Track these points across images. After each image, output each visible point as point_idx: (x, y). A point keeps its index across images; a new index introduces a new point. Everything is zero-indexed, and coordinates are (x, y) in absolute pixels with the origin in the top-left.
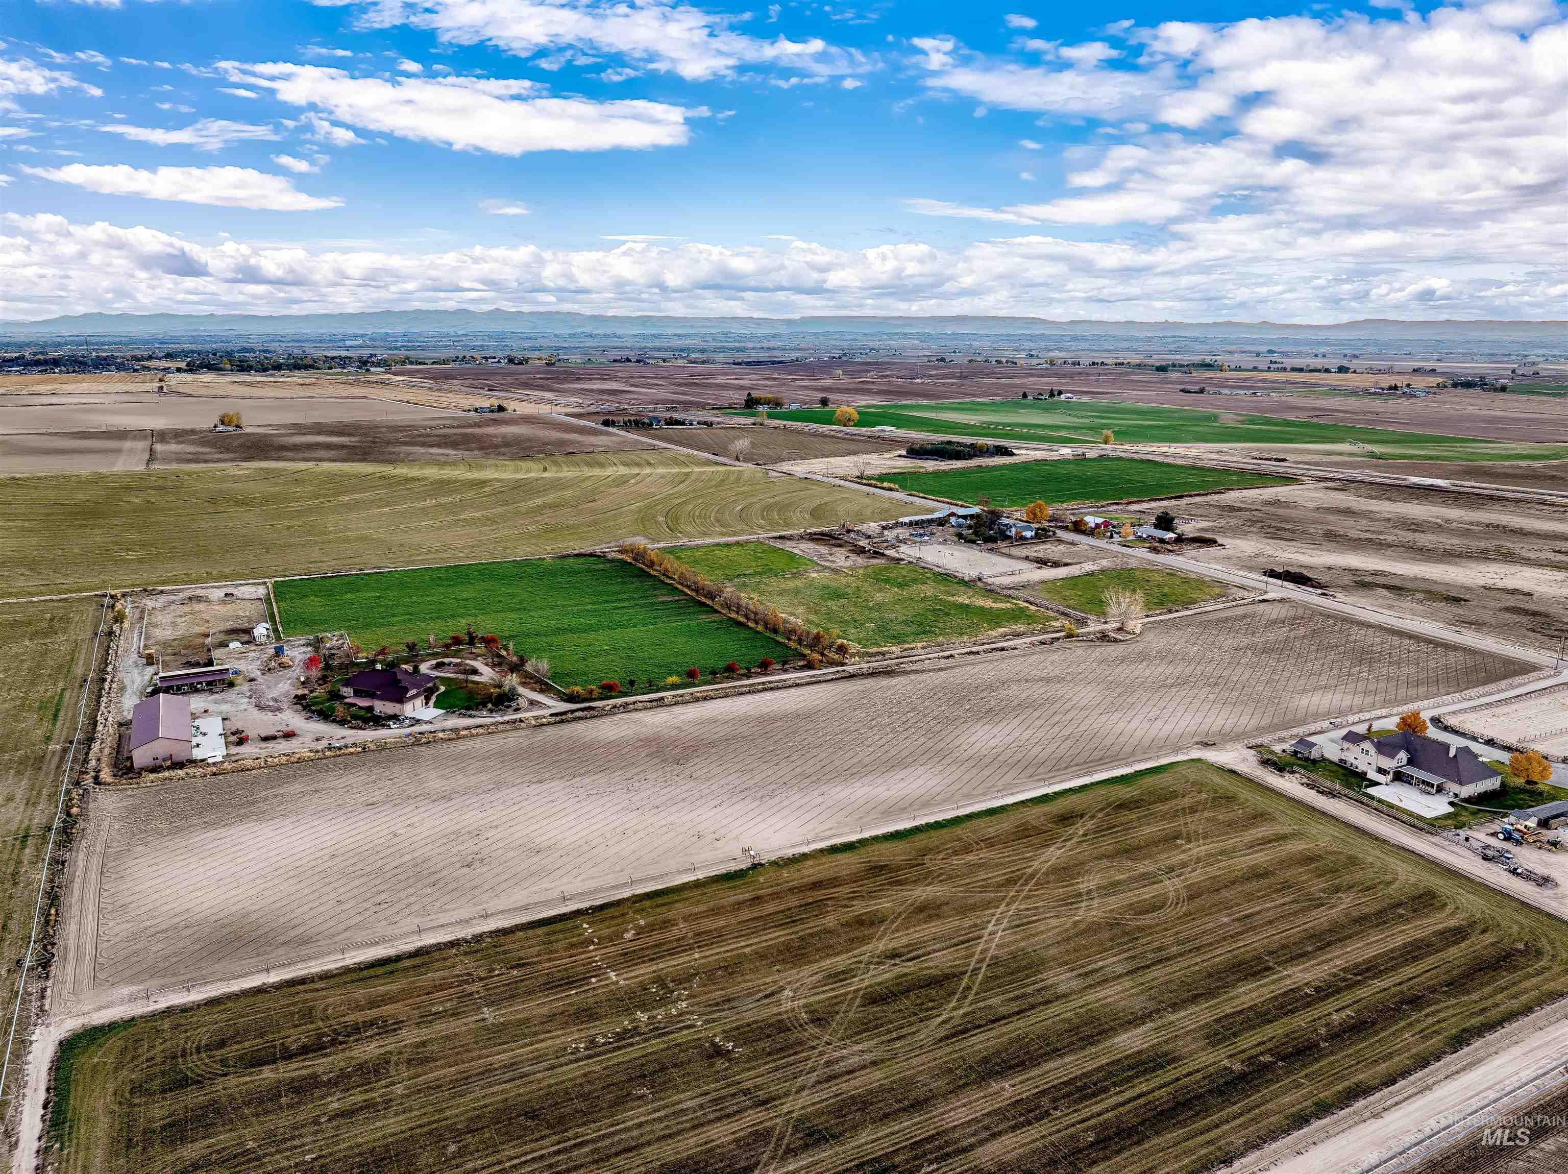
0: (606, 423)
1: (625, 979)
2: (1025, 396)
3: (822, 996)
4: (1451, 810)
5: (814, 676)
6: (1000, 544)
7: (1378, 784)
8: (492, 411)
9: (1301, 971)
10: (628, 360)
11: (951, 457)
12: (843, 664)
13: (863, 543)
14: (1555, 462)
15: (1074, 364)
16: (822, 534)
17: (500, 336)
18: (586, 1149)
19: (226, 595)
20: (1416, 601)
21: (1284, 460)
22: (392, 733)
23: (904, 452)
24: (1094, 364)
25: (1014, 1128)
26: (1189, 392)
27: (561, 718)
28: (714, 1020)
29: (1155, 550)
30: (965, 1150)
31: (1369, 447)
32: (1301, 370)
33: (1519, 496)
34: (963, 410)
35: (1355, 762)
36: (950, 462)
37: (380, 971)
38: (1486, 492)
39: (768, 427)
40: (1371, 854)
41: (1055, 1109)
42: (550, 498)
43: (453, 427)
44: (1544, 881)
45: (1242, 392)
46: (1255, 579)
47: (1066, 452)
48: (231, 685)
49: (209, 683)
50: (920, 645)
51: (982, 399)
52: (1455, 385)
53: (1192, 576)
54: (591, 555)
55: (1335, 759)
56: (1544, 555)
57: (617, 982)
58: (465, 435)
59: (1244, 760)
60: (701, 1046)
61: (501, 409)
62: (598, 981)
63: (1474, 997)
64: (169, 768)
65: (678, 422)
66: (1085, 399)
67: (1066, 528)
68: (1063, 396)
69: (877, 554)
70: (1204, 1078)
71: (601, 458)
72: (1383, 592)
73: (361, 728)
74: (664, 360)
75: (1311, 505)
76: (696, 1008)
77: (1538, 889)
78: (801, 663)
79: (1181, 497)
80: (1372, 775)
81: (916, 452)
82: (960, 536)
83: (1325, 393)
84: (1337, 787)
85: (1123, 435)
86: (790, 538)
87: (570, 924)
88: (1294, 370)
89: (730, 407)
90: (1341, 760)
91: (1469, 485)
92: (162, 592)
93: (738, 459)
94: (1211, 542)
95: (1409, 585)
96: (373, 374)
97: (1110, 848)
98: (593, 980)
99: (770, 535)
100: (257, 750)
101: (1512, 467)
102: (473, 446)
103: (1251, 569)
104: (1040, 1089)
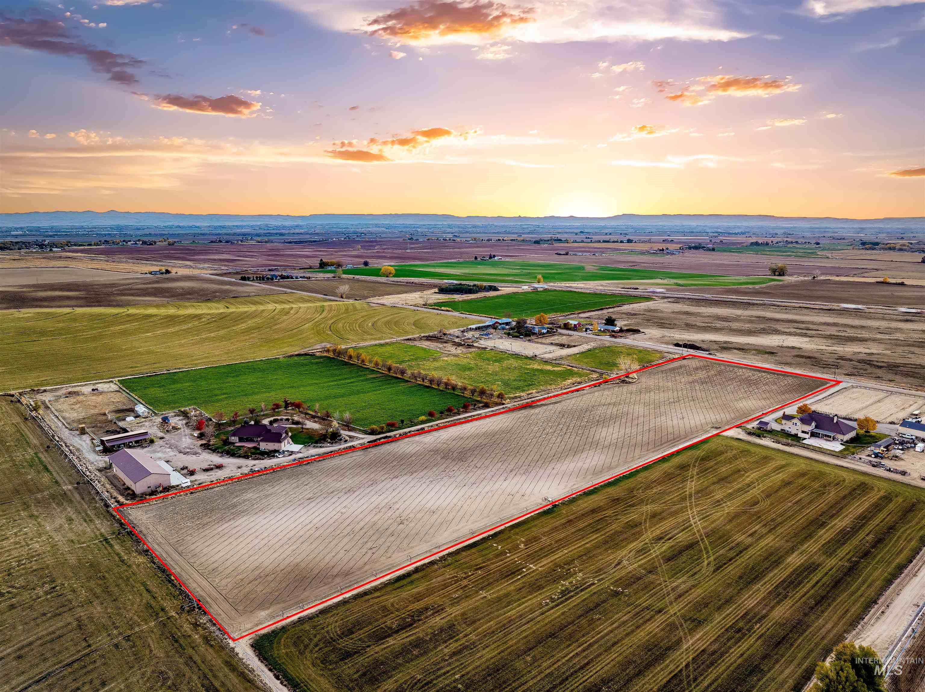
0: (243, 279)
1: (541, 567)
2: (476, 258)
3: (643, 561)
4: (844, 447)
5: (492, 411)
6: (533, 337)
7: (805, 439)
8: (162, 273)
9: (839, 521)
10: (220, 241)
11: (467, 292)
12: (503, 404)
13: (457, 340)
14: (764, 285)
15: (488, 240)
16: (429, 336)
17: (119, 228)
18: (596, 646)
19: (93, 390)
20: (754, 355)
21: (637, 289)
22: (280, 460)
23: (436, 290)
24: (499, 240)
25: (778, 603)
26: (560, 254)
27: (374, 444)
28: (602, 579)
29: (613, 336)
30: (764, 617)
31: (675, 281)
32: (608, 242)
33: (761, 302)
34: (447, 266)
35: (789, 430)
36: (466, 295)
37: (404, 582)
38: (745, 301)
39: (344, 279)
40: (827, 469)
41: (788, 592)
42: (250, 323)
43: (144, 284)
44: (904, 473)
45: (588, 254)
46: (672, 348)
47: (525, 288)
48: (152, 441)
49: (137, 442)
50: (534, 391)
51: (453, 261)
52: (690, 248)
53: (642, 348)
54: (306, 354)
55: (779, 430)
56: (793, 330)
57: (537, 570)
58: (155, 288)
59: (739, 433)
60: (607, 592)
61: (168, 272)
62: (527, 570)
63: (914, 523)
64: (161, 492)
65: (288, 277)
66: (508, 259)
67: (560, 327)
68: (496, 258)
69: (469, 346)
70: (837, 571)
71: (256, 299)
72: (735, 351)
73: (260, 459)
74: (242, 241)
75: (670, 311)
76: (588, 575)
77: (903, 477)
78: (481, 405)
79: (602, 309)
80: (801, 435)
81: (443, 290)
82: (509, 334)
83: (628, 254)
84: (790, 441)
85: (547, 278)
86: (414, 339)
87: (485, 545)
88: (605, 242)
89: (311, 268)
90: (782, 430)
91: (734, 297)
92: (45, 391)
93: (342, 297)
94: (637, 331)
95: (746, 347)
96: (54, 252)
97: (714, 478)
98: (524, 570)
99: (402, 338)
100: (207, 477)
101: (746, 288)
102: (167, 294)
103: (667, 343)
104: (774, 585)
